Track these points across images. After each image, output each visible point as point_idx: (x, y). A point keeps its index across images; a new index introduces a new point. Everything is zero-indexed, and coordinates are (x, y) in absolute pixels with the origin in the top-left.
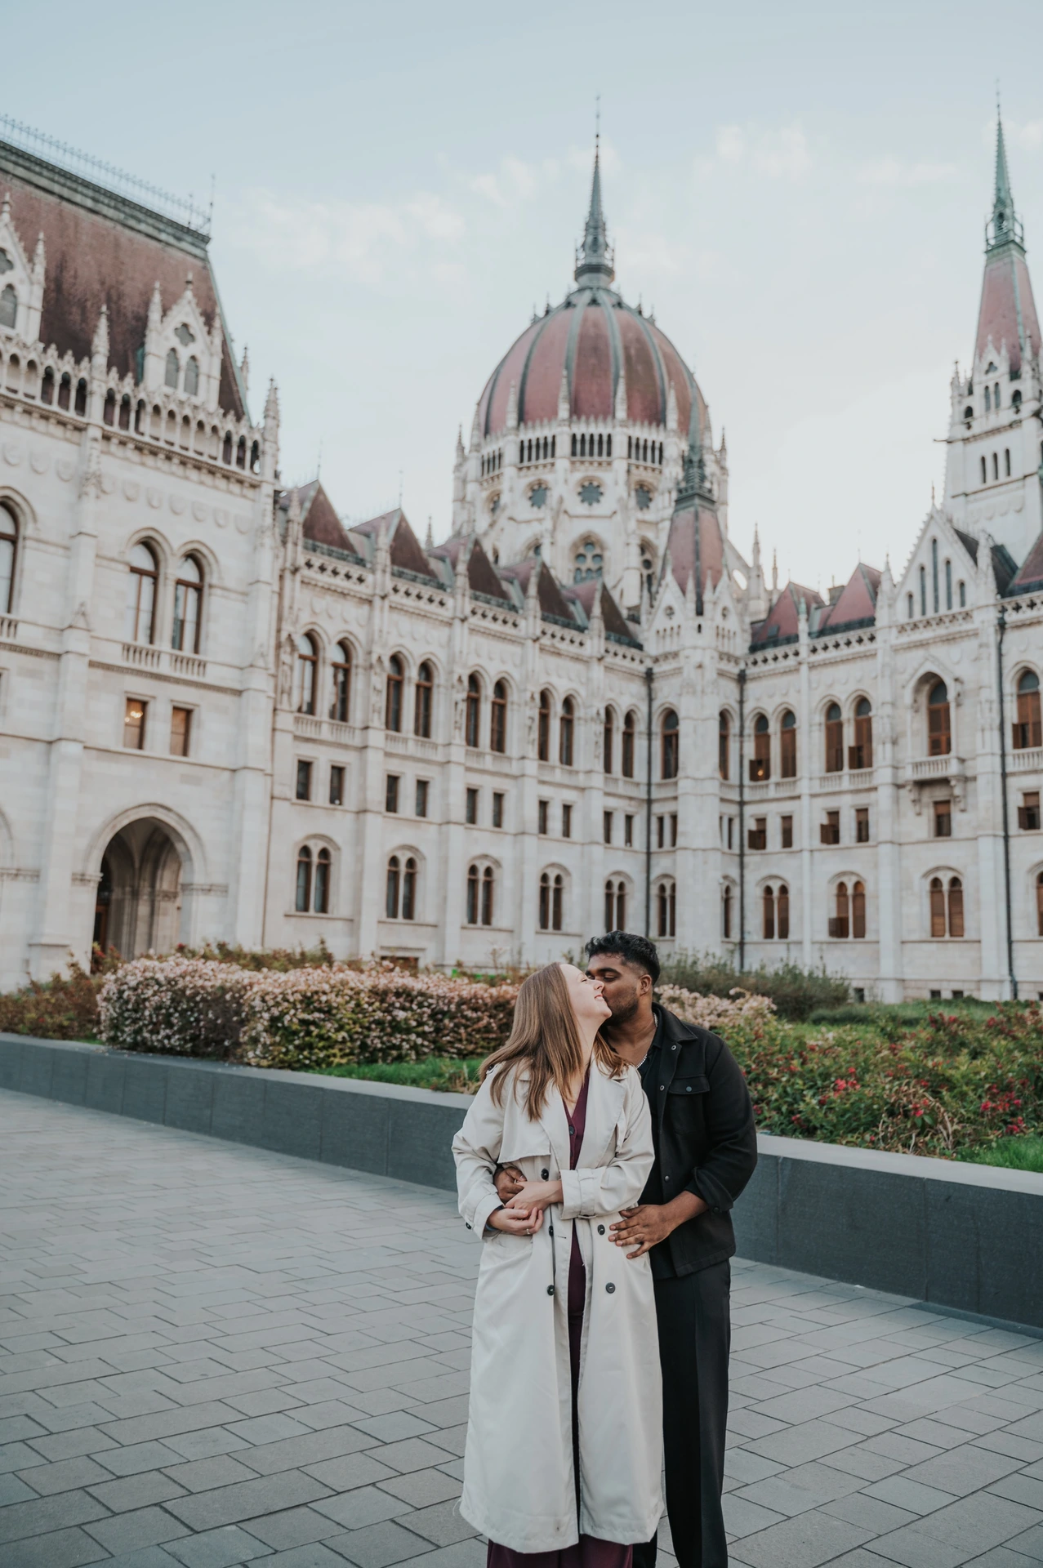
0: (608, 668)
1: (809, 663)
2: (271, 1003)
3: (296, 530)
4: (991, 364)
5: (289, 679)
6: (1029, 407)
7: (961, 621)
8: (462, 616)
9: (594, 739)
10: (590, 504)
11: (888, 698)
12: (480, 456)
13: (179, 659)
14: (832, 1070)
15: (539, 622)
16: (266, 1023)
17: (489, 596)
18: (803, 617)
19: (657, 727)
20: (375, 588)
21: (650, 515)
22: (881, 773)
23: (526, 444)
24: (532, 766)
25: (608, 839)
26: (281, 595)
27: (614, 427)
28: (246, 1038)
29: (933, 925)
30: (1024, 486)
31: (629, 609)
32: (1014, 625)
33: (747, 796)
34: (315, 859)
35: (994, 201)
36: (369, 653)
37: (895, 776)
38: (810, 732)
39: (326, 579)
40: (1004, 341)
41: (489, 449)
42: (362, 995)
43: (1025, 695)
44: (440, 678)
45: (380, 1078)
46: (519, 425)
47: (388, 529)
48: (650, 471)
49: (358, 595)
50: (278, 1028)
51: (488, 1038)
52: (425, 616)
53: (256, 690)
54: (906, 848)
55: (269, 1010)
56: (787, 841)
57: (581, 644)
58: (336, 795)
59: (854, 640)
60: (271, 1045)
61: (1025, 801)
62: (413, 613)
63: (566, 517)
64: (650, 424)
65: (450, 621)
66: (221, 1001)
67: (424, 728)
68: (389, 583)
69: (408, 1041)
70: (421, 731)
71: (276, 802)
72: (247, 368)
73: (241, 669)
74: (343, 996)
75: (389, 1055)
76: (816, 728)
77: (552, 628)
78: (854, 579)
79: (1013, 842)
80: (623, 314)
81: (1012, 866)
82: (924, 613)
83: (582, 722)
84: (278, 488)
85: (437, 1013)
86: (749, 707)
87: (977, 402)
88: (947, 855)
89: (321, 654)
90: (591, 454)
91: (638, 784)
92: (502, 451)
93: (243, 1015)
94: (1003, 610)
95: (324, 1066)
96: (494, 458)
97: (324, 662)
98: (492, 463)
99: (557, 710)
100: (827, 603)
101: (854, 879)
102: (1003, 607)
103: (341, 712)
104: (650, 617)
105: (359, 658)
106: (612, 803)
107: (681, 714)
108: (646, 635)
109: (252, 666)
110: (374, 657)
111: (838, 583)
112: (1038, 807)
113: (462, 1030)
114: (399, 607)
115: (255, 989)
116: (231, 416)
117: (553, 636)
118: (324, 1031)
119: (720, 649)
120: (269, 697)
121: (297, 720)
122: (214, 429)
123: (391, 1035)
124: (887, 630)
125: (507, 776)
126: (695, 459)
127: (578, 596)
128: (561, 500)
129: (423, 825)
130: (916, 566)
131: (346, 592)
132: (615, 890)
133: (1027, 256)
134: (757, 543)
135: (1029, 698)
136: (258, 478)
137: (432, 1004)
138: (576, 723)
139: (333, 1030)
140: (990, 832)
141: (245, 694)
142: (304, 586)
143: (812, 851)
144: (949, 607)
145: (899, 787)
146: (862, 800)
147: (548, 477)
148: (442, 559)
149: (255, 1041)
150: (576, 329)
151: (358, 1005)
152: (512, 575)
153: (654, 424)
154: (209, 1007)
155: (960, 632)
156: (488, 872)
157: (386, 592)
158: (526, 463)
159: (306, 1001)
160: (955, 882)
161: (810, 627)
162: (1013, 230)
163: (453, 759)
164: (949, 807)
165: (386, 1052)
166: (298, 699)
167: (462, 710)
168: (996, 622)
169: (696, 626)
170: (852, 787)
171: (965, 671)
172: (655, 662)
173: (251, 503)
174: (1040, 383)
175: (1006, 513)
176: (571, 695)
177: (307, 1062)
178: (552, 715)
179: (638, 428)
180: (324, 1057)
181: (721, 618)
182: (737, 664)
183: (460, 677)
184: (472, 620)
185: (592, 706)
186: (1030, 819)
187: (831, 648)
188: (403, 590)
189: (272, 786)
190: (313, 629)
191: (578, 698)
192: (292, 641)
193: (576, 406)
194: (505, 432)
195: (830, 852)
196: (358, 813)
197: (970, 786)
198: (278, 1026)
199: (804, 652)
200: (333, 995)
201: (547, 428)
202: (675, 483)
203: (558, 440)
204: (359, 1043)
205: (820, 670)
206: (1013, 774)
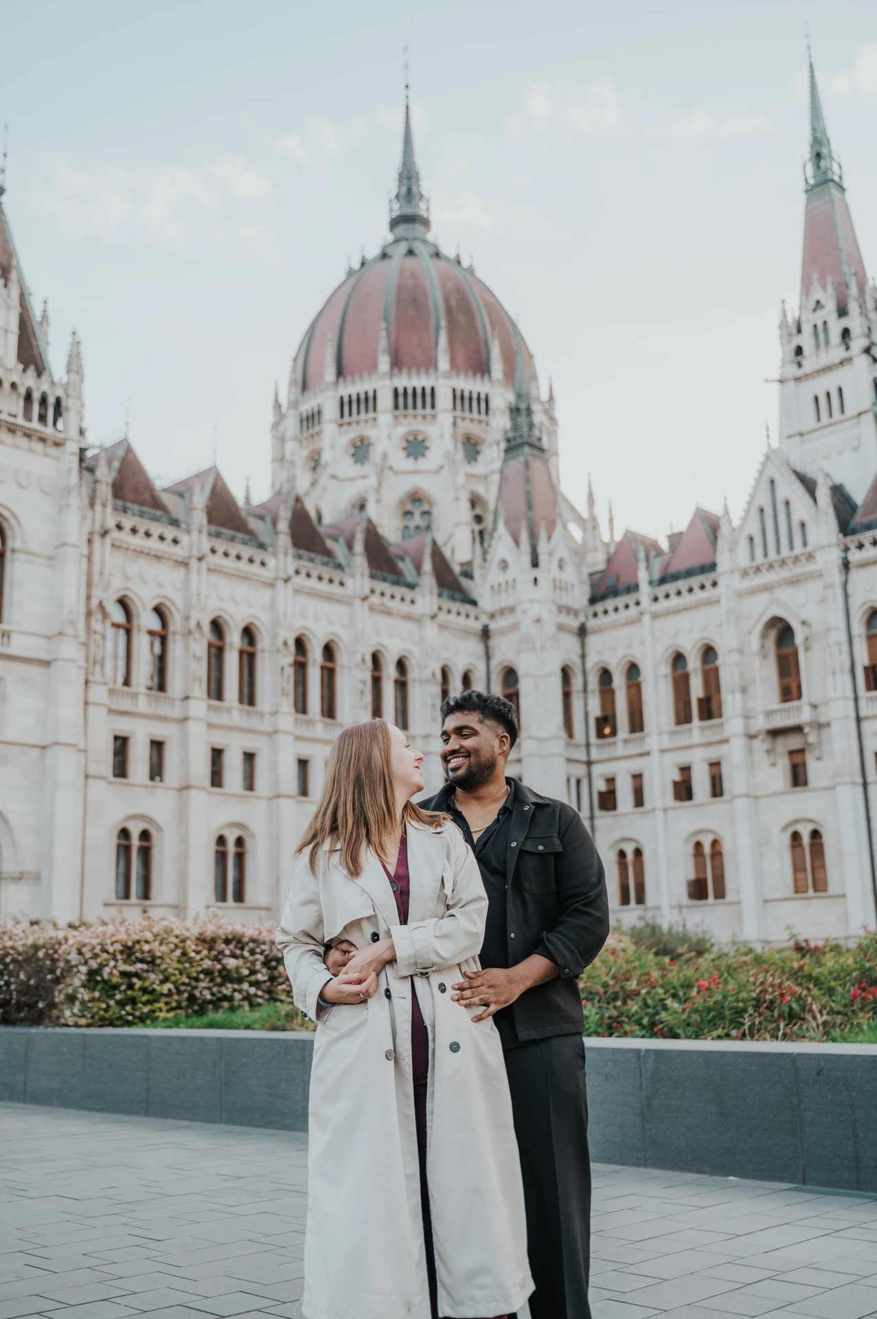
0: (442, 627)
1: (651, 613)
2: (88, 955)
3: (105, 491)
4: (818, 302)
5: (101, 648)
6: (858, 343)
7: (804, 562)
8: (285, 577)
9: (431, 700)
10: (416, 459)
11: (735, 645)
12: (298, 412)
14: (693, 979)
15: (367, 580)
16: (83, 977)
17: (313, 555)
18: (642, 565)
19: (497, 687)
20: (191, 549)
21: (478, 468)
22: (732, 723)
23: (346, 400)
26: (89, 558)
27: (437, 378)
28: (62, 996)
29: (796, 881)
30: (859, 423)
31: (462, 565)
32: (858, 564)
33: (595, 754)
34: (135, 842)
35: (810, 140)
36: (187, 618)
37: (746, 726)
38: (656, 684)
39: (138, 541)
40: (829, 279)
41: (307, 406)
42: (188, 943)
43: (874, 636)
44: (264, 643)
45: (211, 1025)
46: (337, 380)
47: (203, 487)
48: (476, 424)
49: (174, 558)
50: (97, 982)
52: (245, 578)
53: (65, 660)
54: (763, 801)
55: (86, 963)
56: (639, 801)
57: (413, 602)
58: (156, 771)
59: (696, 587)
60: (90, 1001)
62: (233, 575)
63: (391, 473)
64: (474, 374)
65: (273, 582)
66: (33, 960)
67: (249, 696)
68: (206, 544)
69: (240, 991)
70: (246, 700)
71: (90, 781)
72: (47, 322)
73: (49, 638)
74: (167, 944)
75: (221, 1007)
76: (663, 680)
77: (381, 586)
78: (692, 524)
79: (871, 789)
80: (441, 264)
81: (873, 813)
82: (766, 555)
83: (417, 684)
84: (84, 446)
85: (271, 961)
86: (591, 662)
87: (806, 340)
88: (806, 806)
89: (135, 621)
90: (415, 407)
92: (321, 407)
93: (58, 972)
94: (846, 549)
95: (149, 1021)
96: (313, 415)
97: (139, 630)
98: (311, 420)
99: (390, 673)
100: (666, 550)
101: (711, 837)
102: (846, 546)
103: (161, 683)
104: (484, 572)
105: (176, 624)
107: (521, 672)
108: (479, 589)
109: (60, 634)
110: (193, 623)
111: (676, 530)
114: (218, 568)
115: (71, 942)
116: (31, 371)
117: (382, 594)
118: (147, 984)
119: (558, 601)
120: (80, 667)
121: (112, 692)
122: (13, 385)
123: (221, 985)
124: (729, 574)
126: (523, 406)
127: (407, 553)
128: (385, 456)
129: (251, 800)
130: (755, 508)
131: (160, 554)
133: (847, 194)
134: (591, 494)
136: (61, 436)
138: (410, 685)
139: (157, 982)
140: (849, 780)
141: (54, 665)
142: (115, 549)
143: (665, 810)
144: (792, 548)
145: (751, 737)
146: (714, 753)
147: (371, 433)
148: (261, 518)
149: (71, 999)
150: (393, 280)
151: (184, 954)
152: (337, 533)
153: (479, 376)
154: (21, 968)
155: (804, 574)
157: (203, 553)
158: (347, 419)
159: (127, 951)
160: (815, 834)
161: (650, 575)
162: (831, 169)
163: (282, 727)
164: (804, 755)
165: (216, 1003)
166: (113, 670)
167: (289, 677)
168: (839, 562)
169: (532, 578)
170: (703, 740)
171: (811, 613)
172: (490, 619)
173: (55, 462)
174: (868, 320)
175: (842, 452)
176: (404, 656)
177: (130, 1018)
178: (384, 678)
179: (462, 379)
180: (148, 1012)
181: (558, 569)
182: (576, 617)
183: (285, 640)
184: (296, 580)
185: (427, 667)
187: (673, 596)
188: (221, 550)
189: (86, 763)
190: (126, 595)
191: (412, 659)
192: (104, 608)
193: (396, 358)
194: (323, 387)
195: (684, 810)
196: (180, 790)
197: (824, 732)
198: (96, 980)
199: (645, 601)
200: (157, 944)
201: (368, 382)
203: (379, 394)
204: (186, 995)
205: (663, 620)
206: (868, 718)
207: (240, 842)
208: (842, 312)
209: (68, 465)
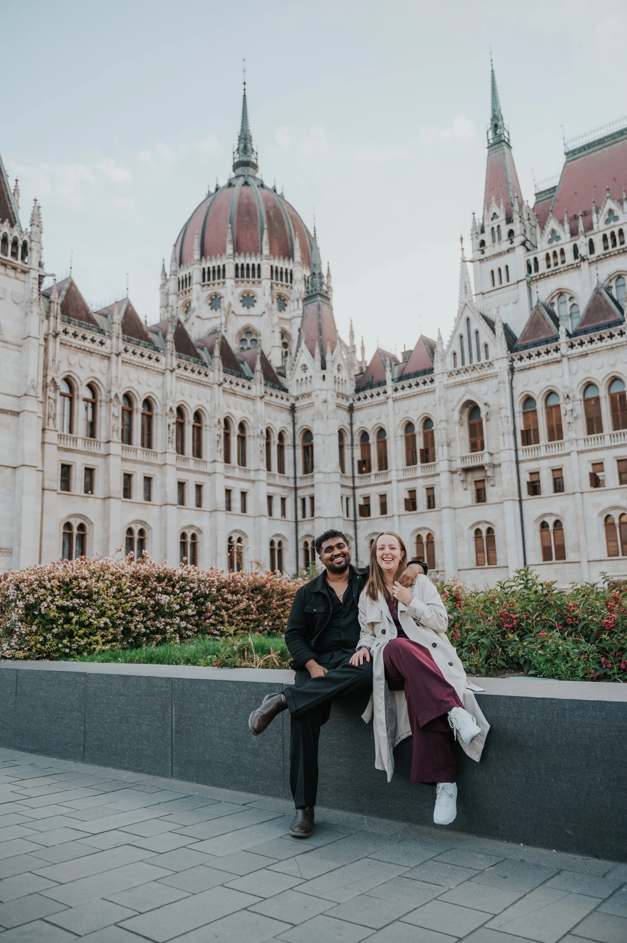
0: (267, 404)
1: (393, 398)
2: (26, 590)
3: (56, 308)
4: (495, 214)
5: (53, 408)
6: (518, 240)
7: (486, 368)
8: (171, 368)
9: (260, 449)
10: (248, 308)
11: (444, 418)
12: (177, 278)
15: (222, 373)
16: (21, 612)
17: (188, 357)
18: (388, 369)
19: (299, 442)
20: (112, 349)
21: (286, 315)
22: (441, 464)
23: (206, 270)
24: (220, 467)
25: (270, 514)
26: (46, 349)
27: (262, 260)
29: (477, 558)
30: (518, 288)
31: (277, 368)
32: (519, 369)
33: (357, 484)
34: (75, 531)
35: (491, 117)
36: (110, 392)
37: (450, 466)
38: (395, 441)
39: (77, 342)
40: (501, 200)
41: (182, 274)
42: (124, 580)
43: (528, 412)
44: (157, 409)
45: (150, 660)
46: (201, 258)
47: (119, 311)
48: (285, 289)
49: (100, 353)
50: (35, 616)
51: (247, 620)
52: (146, 368)
53: (29, 411)
54: (459, 511)
55: (24, 597)
56: (384, 510)
57: (249, 388)
58: (89, 487)
59: (420, 382)
60: (27, 635)
61: (531, 478)
62: (138, 366)
63: (233, 315)
64: (284, 258)
65: (164, 372)
67: (148, 442)
68: (121, 346)
69: (171, 625)
70: (146, 444)
71: (46, 492)
72: (18, 193)
73: (18, 397)
74: (103, 581)
75: (154, 639)
76: (399, 438)
77: (230, 378)
78: (418, 345)
79: (524, 503)
80: (265, 191)
81: (525, 518)
82: (463, 364)
83: (251, 438)
84: (41, 273)
85: (198, 598)
86: (356, 427)
87: (487, 237)
88: (484, 513)
89: (76, 393)
90: (248, 276)
91: (288, 478)
92: (191, 275)
94: (512, 360)
95: (85, 654)
96: (186, 279)
97: (78, 398)
98: (185, 283)
99: (235, 431)
100: (401, 361)
101: (427, 532)
102: (512, 358)
103: (92, 433)
104: (292, 372)
105: (102, 395)
106: (272, 490)
107: (314, 432)
108: (290, 383)
109: (26, 395)
110: (113, 395)
111: (407, 349)
112: (539, 481)
113: (224, 613)
114: (129, 361)
116: (7, 223)
117: (231, 383)
118: (84, 618)
119: (337, 390)
120: (38, 417)
121: (60, 437)
123: (154, 619)
124: (441, 375)
125: (204, 473)
126: (317, 272)
127: (246, 359)
128: (230, 305)
129: (149, 506)
130: (457, 335)
131: (92, 351)
132: (276, 546)
133: (512, 150)
134: (352, 332)
135: (530, 414)
136: (28, 266)
137: (193, 588)
138: (247, 438)
139: (94, 616)
140: (511, 498)
141: (21, 415)
142: (63, 346)
143: (399, 516)
144: (479, 360)
145: (452, 472)
146: (429, 482)
147: (221, 291)
148: (157, 333)
150: (236, 200)
151: (120, 590)
152: (203, 344)
153: (286, 259)
155: (486, 375)
156: (194, 536)
157: (119, 351)
158: (206, 282)
159: (64, 587)
160: (490, 530)
161: (393, 375)
162: (503, 134)
163: (168, 462)
164: (484, 484)
165: (150, 635)
166: (60, 423)
167: (173, 430)
168: (508, 368)
169: (322, 376)
170: (424, 474)
171: (490, 399)
172: (296, 400)
173: (23, 283)
174: (524, 225)
175: (508, 304)
176: (244, 421)
177: (67, 650)
178: (232, 434)
179: (276, 261)
180: (85, 644)
181: (337, 371)
182: (348, 400)
183: (171, 408)
184: (178, 371)
185: (257, 428)
186: (534, 489)
187: (406, 388)
188: (131, 350)
189: (43, 480)
190: (69, 376)
191: (249, 423)
192: (55, 383)
193: (237, 246)
194: (192, 262)
195: (411, 516)
196: (104, 499)
197: (497, 470)
198: (34, 615)
199: (390, 391)
200: (94, 581)
201: (220, 260)
202: (301, 294)
203: (227, 267)
204: (122, 628)
205: (400, 402)
206: (523, 461)
207: (141, 532)
208: (509, 220)
209: (31, 286)
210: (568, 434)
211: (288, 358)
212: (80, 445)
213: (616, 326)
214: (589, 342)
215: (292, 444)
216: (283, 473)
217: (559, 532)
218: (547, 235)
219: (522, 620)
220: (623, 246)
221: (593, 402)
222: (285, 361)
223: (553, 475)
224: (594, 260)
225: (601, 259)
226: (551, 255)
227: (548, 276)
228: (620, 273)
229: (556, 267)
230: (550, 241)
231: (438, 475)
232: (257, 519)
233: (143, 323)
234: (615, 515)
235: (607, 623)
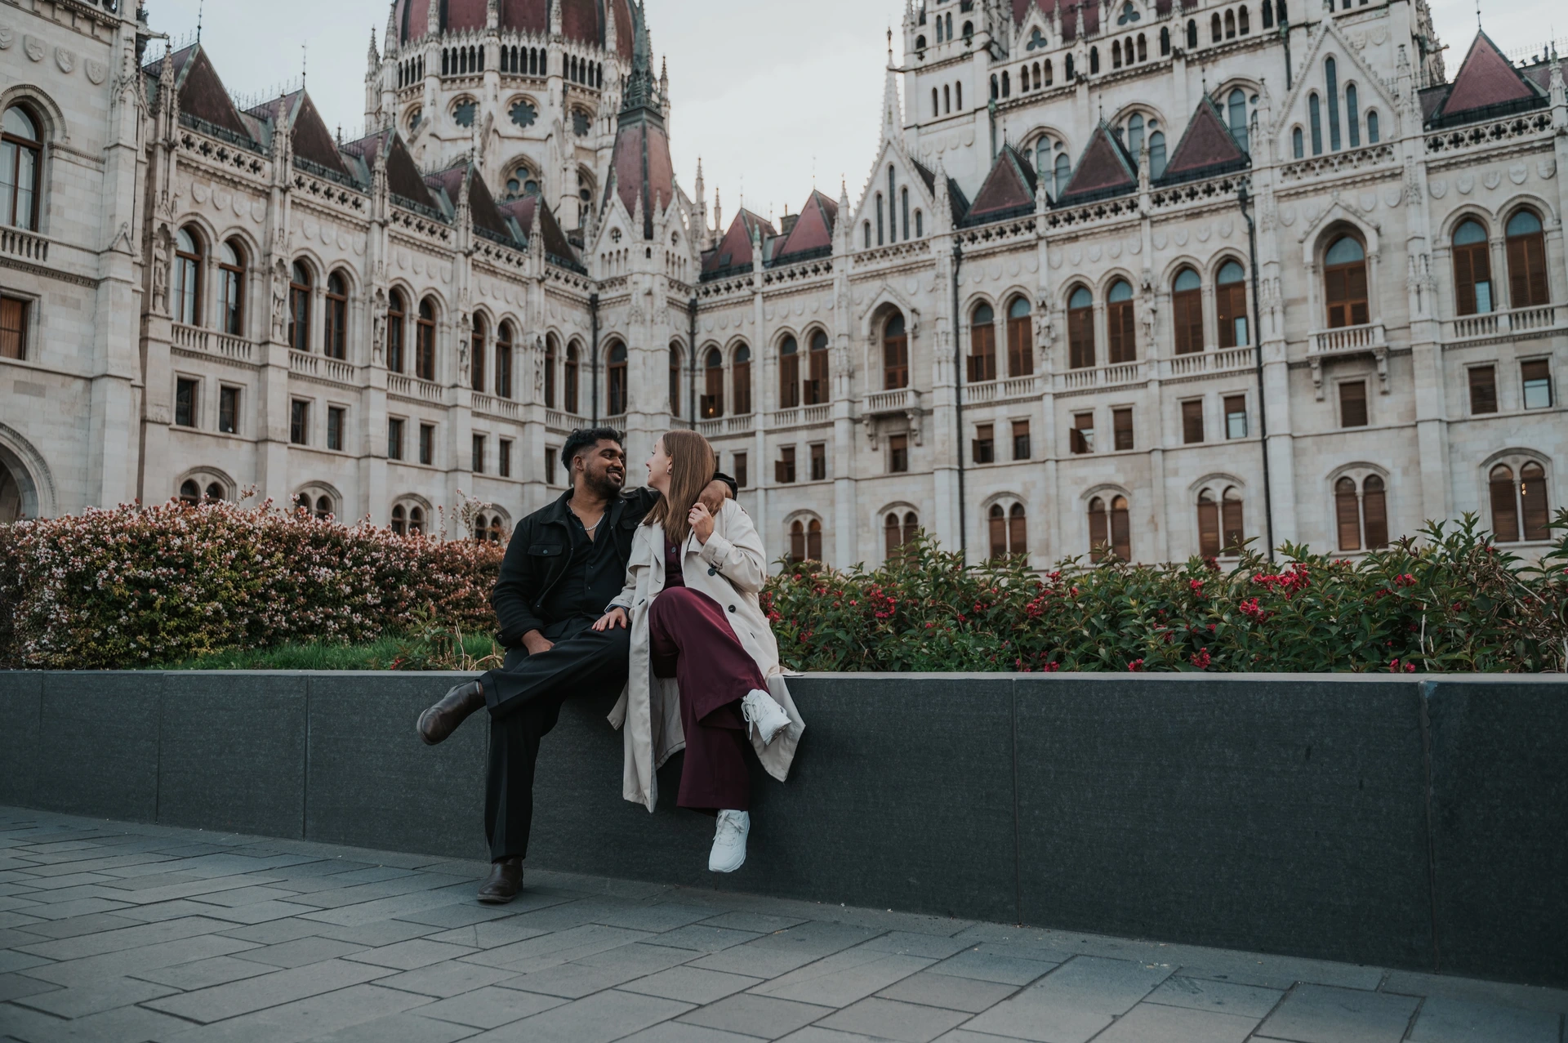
0: (550, 292)
1: (763, 293)
2: (70, 549)
3: (170, 98)
5: (164, 278)
6: (979, 40)
7: (917, 251)
8: (381, 220)
9: (535, 369)
10: (523, 126)
11: (845, 330)
12: (397, 63)
13: (9, 235)
15: (471, 234)
16: (60, 587)
17: (412, 202)
18: (757, 244)
19: (602, 360)
20: (273, 179)
21: (588, 142)
22: (839, 409)
23: (450, 53)
24: (465, 396)
25: (550, 479)
26: (150, 171)
27: (549, 43)
28: (24, 619)
30: (974, 120)
31: (570, 232)
32: (970, 255)
36: (269, 255)
37: (851, 410)
38: (765, 365)
39: (209, 162)
41: (406, 57)
43: (980, 327)
44: (356, 291)
46: (441, 32)
47: (288, 114)
48: (587, 96)
49: (253, 185)
50: (86, 594)
52: (337, 217)
53: (117, 280)
54: (862, 484)
55: (65, 561)
56: (740, 480)
57: (519, 263)
59: (809, 269)
61: (979, 434)
62: (322, 212)
63: (496, 137)
64: (588, 43)
65: (367, 225)
67: (337, 346)
68: (291, 177)
70: (333, 352)
71: (149, 426)
73: (97, 253)
76: (771, 361)
77: (485, 243)
78: (808, 207)
79: (968, 475)
81: (967, 498)
82: (880, 242)
83: (521, 350)
84: (141, 31)
85: (386, 576)
86: (700, 340)
88: (903, 489)
89: (206, 254)
90: (524, 70)
91: (583, 420)
92: (422, 59)
93: (19, 579)
94: (959, 241)
95: (179, 661)
96: (413, 66)
97: (210, 263)
98: (411, 73)
99: (493, 334)
100: (779, 232)
101: (810, 517)
102: (959, 237)
103: (236, 324)
104: (595, 240)
105: (255, 260)
106: (553, 439)
107: (630, 344)
108: (590, 258)
109: (111, 250)
110: (274, 260)
111: (790, 213)
112: (992, 440)
113: (430, 603)
114: (305, 203)
117: (488, 252)
118: (176, 600)
119: (670, 275)
120: (134, 291)
121: (176, 329)
124: (844, 259)
125: (436, 405)
126: (643, 70)
127: (514, 213)
128: (491, 118)
129: (337, 458)
130: (872, 193)
131: (236, 179)
134: (700, 179)
135: (984, 330)
136: (116, 16)
138: (514, 350)
139: (195, 599)
140: (946, 466)
141: (102, 285)
142: (182, 168)
143: (766, 490)
144: (906, 236)
145: (855, 421)
146: (818, 435)
147: (476, 92)
148: (357, 157)
151: (243, 556)
152: (440, 182)
153: (592, 44)
155: (916, 262)
156: (416, 513)
157: (287, 183)
158: (449, 75)
159: (141, 546)
160: (911, 517)
161: (764, 255)
163: (373, 383)
164: (906, 442)
165: (297, 634)
166: (176, 305)
167: (383, 329)
168: (952, 252)
169: (645, 250)
170: (808, 423)
171: (921, 302)
172: (600, 289)
173: (107, 47)
174: (991, 17)
175: (957, 148)
176: (509, 319)
177: (146, 655)
178: (487, 340)
179: (574, 46)
180: (178, 646)
181: (671, 243)
182: (688, 293)
183: (380, 290)
184: (392, 226)
185: (532, 332)
186: (984, 452)
187: (786, 278)
188: (309, 184)
189: (143, 403)
190: (194, 222)
191: (517, 324)
192: (168, 232)
193: (505, 15)
194: (425, 38)
195: (785, 491)
196: (256, 443)
197: (927, 420)
198: (84, 592)
199: (758, 281)
200: (195, 538)
201: (474, 37)
202: (615, 108)
203: (486, 51)
204: (246, 621)
205: (774, 301)
206: (968, 407)
207: (324, 501)
208: (966, 5)
209: (123, 55)
210: (1042, 366)
211: (588, 217)
212: (213, 347)
213: (1125, 193)
214: (1081, 217)
215: (591, 363)
216: (575, 411)
217: (1018, 523)
218: (1026, 36)
219: (904, 607)
220: (1144, 63)
221: (1082, 316)
222: (584, 221)
223: (1014, 430)
224: (1098, 82)
225: (1109, 82)
226: (1030, 69)
227: (1024, 104)
228: (1137, 107)
229: (1038, 91)
230: (1030, 47)
231: (832, 424)
232: (527, 487)
233: (334, 139)
234: (1106, 497)
235: (1030, 608)
